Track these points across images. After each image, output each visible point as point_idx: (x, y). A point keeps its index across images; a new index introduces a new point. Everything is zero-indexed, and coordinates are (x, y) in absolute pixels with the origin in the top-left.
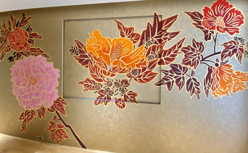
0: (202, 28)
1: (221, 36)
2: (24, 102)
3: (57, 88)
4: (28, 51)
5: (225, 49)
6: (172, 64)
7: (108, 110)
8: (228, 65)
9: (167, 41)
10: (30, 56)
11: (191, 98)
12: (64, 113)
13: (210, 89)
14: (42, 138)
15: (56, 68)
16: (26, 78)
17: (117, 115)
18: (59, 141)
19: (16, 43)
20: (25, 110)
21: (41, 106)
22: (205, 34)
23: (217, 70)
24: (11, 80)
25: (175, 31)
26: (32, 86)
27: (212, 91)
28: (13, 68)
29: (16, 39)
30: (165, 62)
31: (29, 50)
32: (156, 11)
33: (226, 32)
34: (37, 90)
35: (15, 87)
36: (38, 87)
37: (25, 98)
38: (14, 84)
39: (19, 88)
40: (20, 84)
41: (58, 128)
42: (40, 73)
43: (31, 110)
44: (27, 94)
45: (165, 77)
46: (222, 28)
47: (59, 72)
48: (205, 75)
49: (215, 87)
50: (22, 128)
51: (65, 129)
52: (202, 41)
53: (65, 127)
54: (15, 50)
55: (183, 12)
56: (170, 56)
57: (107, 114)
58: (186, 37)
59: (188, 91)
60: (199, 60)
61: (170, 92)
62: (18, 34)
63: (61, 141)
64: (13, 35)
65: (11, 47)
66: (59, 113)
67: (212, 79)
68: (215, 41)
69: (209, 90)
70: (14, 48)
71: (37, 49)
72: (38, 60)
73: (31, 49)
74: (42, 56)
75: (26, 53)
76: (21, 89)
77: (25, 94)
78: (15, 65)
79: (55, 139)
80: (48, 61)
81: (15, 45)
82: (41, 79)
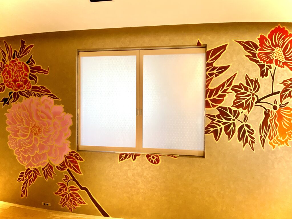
0: (257, 62)
1: (279, 72)
2: (24, 157)
3: (68, 139)
4: (29, 90)
5: (285, 88)
6: (219, 107)
7: (137, 166)
8: (288, 108)
9: (213, 77)
10: (31, 96)
11: (244, 149)
12: (78, 171)
13: (267, 137)
14: (50, 205)
15: (67, 113)
16: (27, 126)
17: (149, 173)
18: (73, 209)
19: (12, 80)
20: (25, 169)
21: (47, 163)
22: (261, 69)
23: (275, 114)
24: (6, 129)
25: (224, 64)
26: (34, 136)
27: (269, 140)
28: (8, 112)
29: (12, 74)
30: (212, 104)
31: (31, 89)
32: (199, 38)
33: (286, 68)
34: (41, 142)
35: (12, 138)
36: (42, 138)
37: (25, 152)
38: (10, 134)
39: (17, 140)
40: (18, 133)
41: (70, 191)
42: (46, 120)
43: (33, 169)
44: (28, 147)
45: (211, 123)
46: (281, 61)
47: (72, 118)
48: (260, 121)
49: (272, 136)
50: (22, 192)
51: (79, 192)
52: (258, 77)
53: (80, 189)
54: (11, 88)
55: (233, 40)
56: (217, 97)
57: (135, 172)
58: (238, 72)
59: (240, 141)
60: (254, 101)
61: (217, 142)
62: (15, 68)
63: (74, 207)
64: (8, 69)
65: (5, 84)
66: (72, 171)
67: (269, 125)
68: (273, 78)
69: (266, 140)
70: (9, 86)
71: (41, 88)
72: (43, 102)
73: (33, 87)
74: (48, 97)
75: (26, 93)
76: (20, 141)
77: (26, 147)
78: (11, 109)
79: (66, 205)
80: (56, 103)
81: (11, 83)
82: (46, 127)
